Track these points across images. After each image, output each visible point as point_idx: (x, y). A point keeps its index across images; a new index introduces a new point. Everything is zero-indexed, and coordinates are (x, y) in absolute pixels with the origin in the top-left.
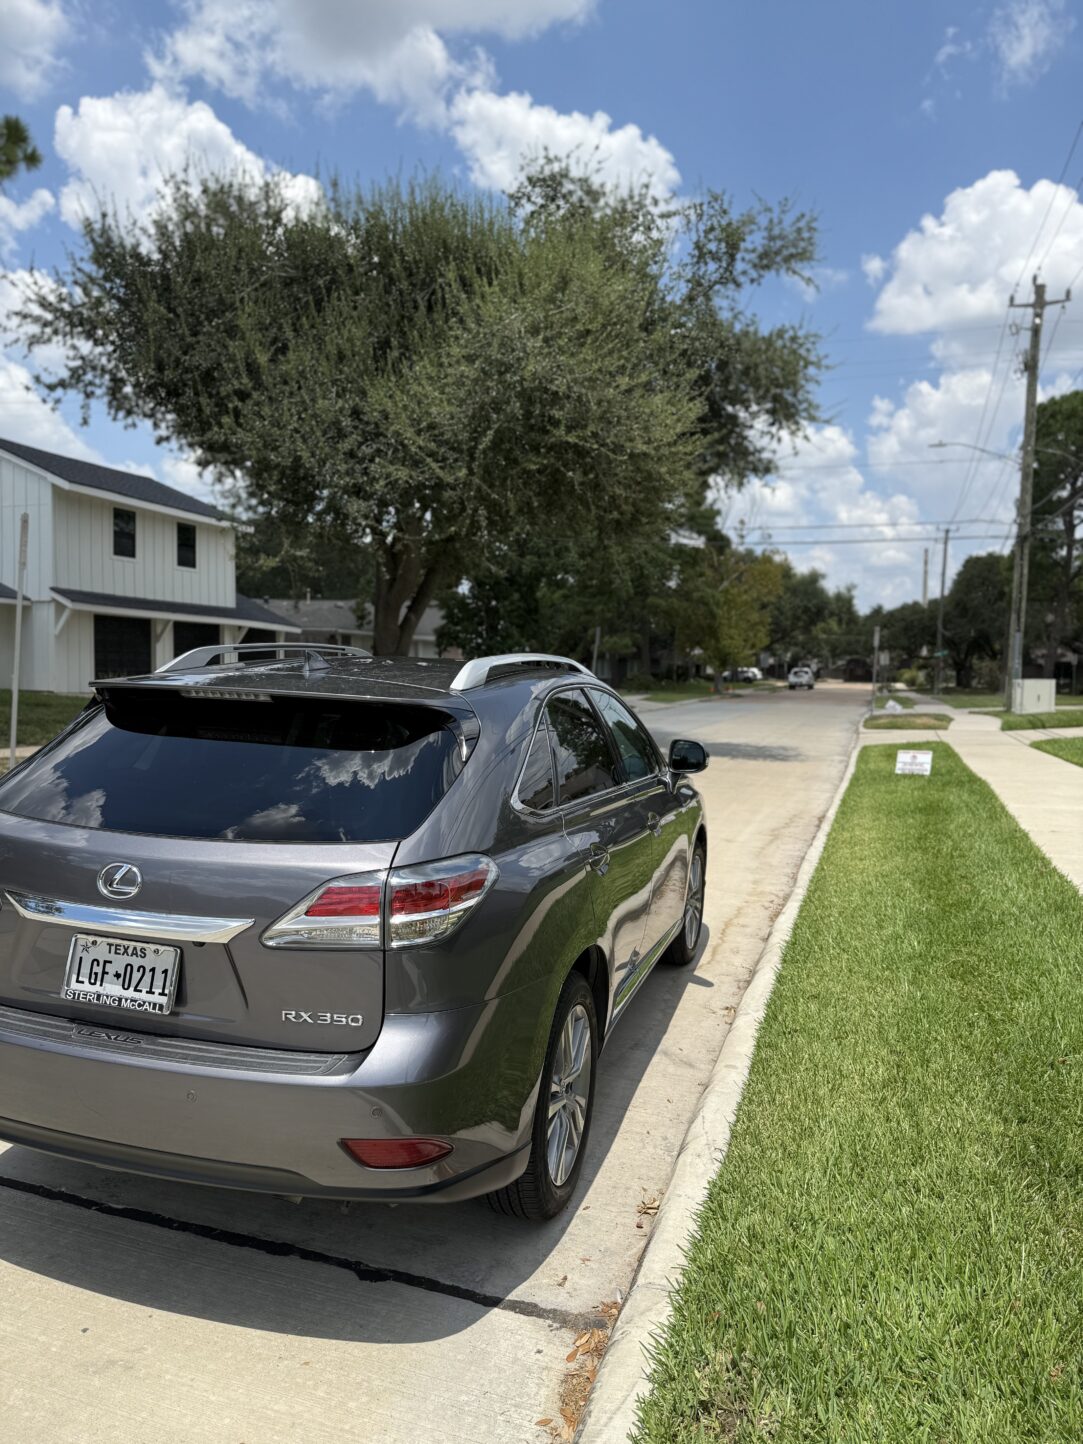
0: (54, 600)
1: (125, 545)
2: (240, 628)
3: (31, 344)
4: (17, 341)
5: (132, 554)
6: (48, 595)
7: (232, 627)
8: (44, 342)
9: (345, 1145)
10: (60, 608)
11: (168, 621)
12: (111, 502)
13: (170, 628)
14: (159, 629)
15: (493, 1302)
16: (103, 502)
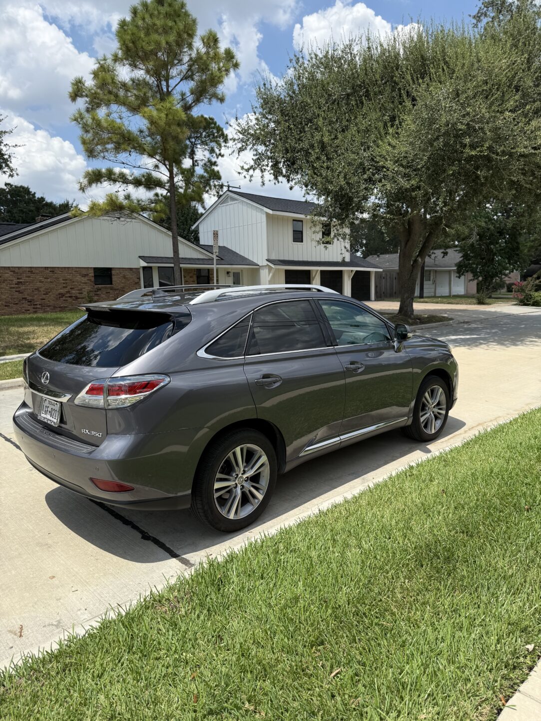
0: (268, 265)
1: (298, 237)
2: (352, 271)
3: (239, 152)
4: (233, 152)
5: (302, 242)
6: (266, 263)
7: (348, 271)
8: (243, 150)
9: (92, 480)
10: (270, 268)
11: (318, 270)
12: (292, 217)
13: (319, 272)
14: (314, 274)
15: (174, 555)
16: (288, 217)
